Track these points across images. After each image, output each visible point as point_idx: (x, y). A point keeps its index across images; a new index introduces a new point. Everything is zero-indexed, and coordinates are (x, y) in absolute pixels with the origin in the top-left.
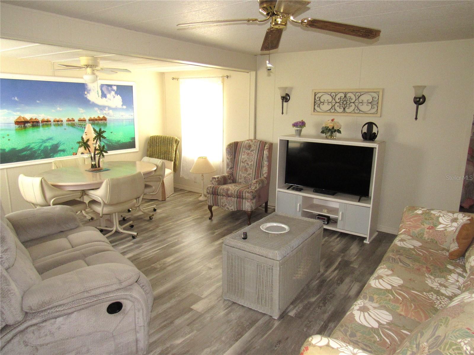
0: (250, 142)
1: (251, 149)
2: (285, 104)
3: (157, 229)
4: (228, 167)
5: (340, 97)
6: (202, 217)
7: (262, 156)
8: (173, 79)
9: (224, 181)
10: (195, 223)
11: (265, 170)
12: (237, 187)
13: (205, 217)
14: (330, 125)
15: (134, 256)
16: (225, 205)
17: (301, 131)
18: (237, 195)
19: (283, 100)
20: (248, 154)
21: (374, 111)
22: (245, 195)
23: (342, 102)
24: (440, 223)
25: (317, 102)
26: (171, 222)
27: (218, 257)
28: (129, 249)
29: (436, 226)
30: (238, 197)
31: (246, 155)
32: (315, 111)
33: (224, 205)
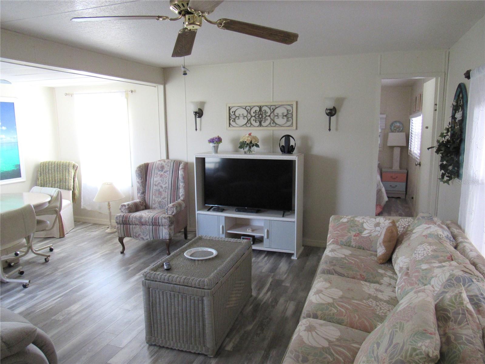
0: (162, 162)
1: (164, 170)
2: (198, 119)
3: (56, 272)
4: (139, 192)
5: (256, 111)
6: (112, 252)
7: (177, 177)
8: (66, 94)
9: (136, 208)
10: (103, 260)
11: (181, 192)
12: (152, 214)
13: (114, 251)
14: (247, 139)
15: (27, 309)
16: (139, 235)
17: (218, 147)
18: (152, 222)
19: (195, 115)
20: (161, 176)
21: (289, 123)
22: (161, 221)
23: (258, 115)
24: (365, 229)
25: (232, 117)
26: (74, 262)
27: (136, 295)
28: (18, 302)
29: (361, 233)
30: (154, 224)
31: (158, 178)
32: (231, 126)
33: (137, 235)
